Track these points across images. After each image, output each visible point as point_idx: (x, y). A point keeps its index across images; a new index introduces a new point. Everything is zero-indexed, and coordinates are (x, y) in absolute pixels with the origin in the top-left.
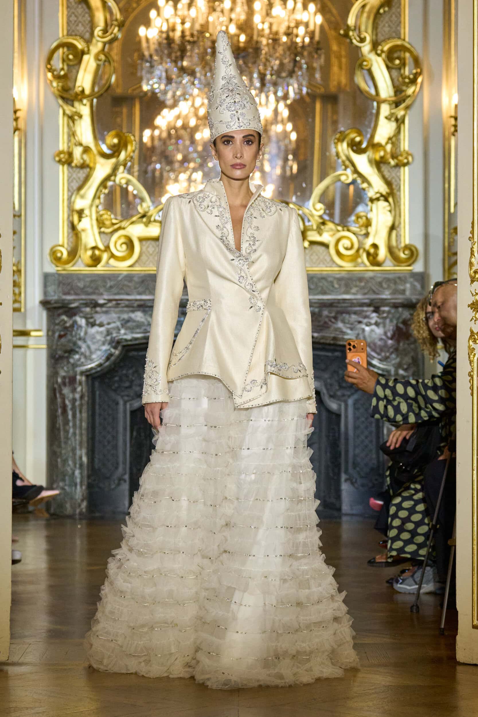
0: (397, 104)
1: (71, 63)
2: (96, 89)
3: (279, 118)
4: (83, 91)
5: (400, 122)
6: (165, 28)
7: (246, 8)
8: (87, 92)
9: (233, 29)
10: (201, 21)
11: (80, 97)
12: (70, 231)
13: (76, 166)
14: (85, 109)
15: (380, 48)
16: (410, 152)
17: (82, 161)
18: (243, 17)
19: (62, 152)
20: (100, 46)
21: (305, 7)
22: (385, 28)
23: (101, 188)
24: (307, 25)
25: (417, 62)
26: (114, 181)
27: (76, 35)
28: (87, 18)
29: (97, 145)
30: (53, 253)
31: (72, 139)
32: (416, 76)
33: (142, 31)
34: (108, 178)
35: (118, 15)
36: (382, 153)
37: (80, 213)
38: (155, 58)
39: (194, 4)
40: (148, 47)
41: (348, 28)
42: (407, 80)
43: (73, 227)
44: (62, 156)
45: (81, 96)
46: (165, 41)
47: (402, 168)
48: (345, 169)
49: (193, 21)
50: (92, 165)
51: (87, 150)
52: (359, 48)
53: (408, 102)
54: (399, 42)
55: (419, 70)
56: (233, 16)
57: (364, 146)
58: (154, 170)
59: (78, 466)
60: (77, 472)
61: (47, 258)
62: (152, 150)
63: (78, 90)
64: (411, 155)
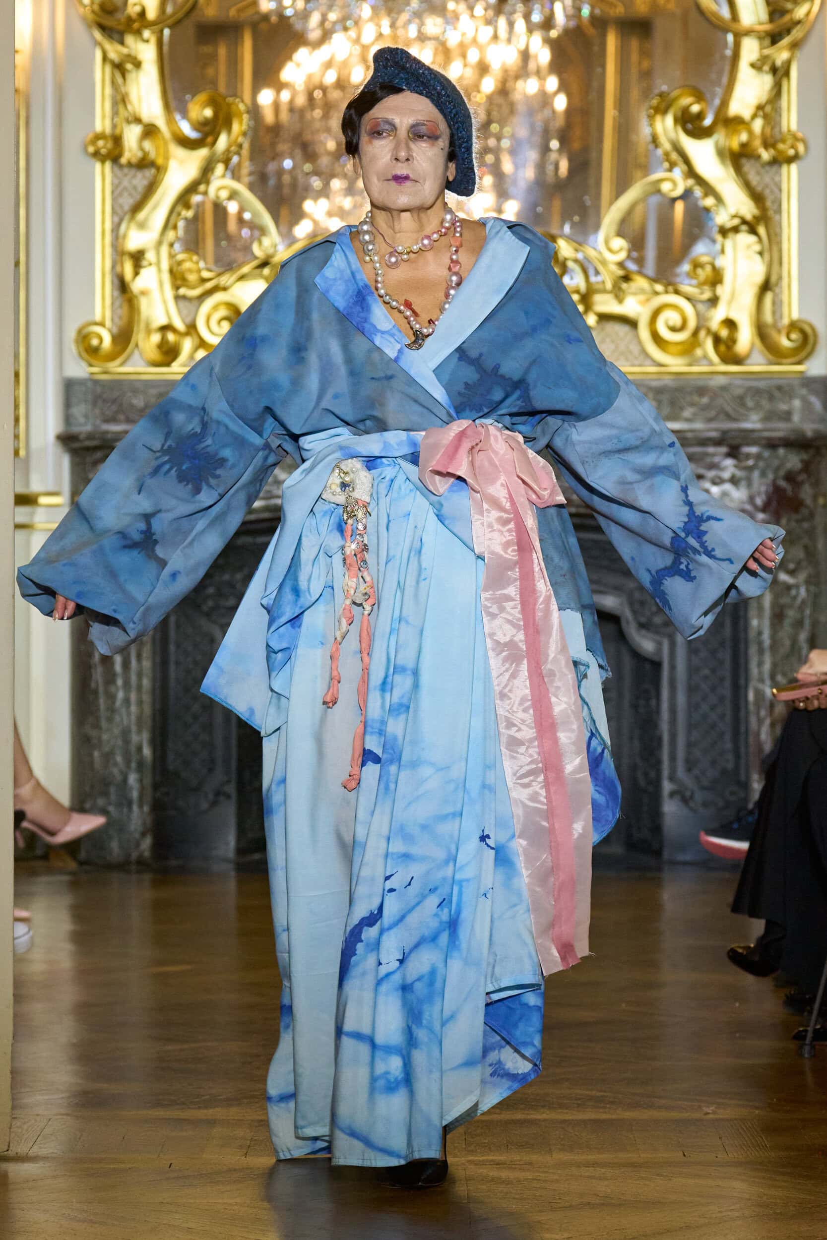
0: (774, 38)
3: (532, 67)
4: (143, 14)
5: (780, 73)
8: (152, 14)
11: (136, 25)
12: (117, 293)
13: (130, 165)
14: (146, 50)
16: (800, 135)
17: (139, 154)
19: (100, 136)
23: (179, 208)
26: (205, 193)
29: (170, 121)
30: (83, 338)
31: (121, 108)
34: (192, 188)
36: (744, 137)
37: (138, 258)
43: (123, 286)
44: (101, 143)
45: (138, 23)
47: (784, 169)
48: (670, 170)
50: (160, 161)
51: (150, 131)
53: (797, 33)
57: (708, 122)
58: (280, 172)
59: (134, 765)
60: (133, 778)
61: (71, 347)
62: (276, 129)
63: (133, 10)
64: (804, 141)
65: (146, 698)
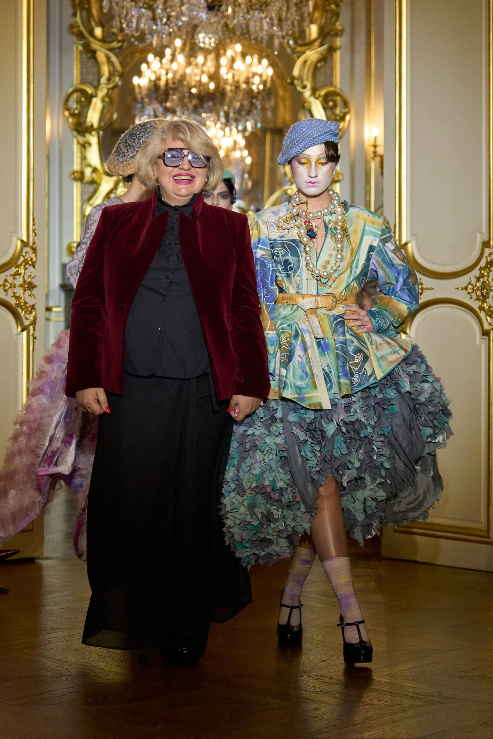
1: (83, 104)
2: (102, 124)
3: (237, 146)
4: (92, 126)
6: (153, 78)
7: (215, 62)
8: (96, 125)
9: (205, 79)
10: (180, 72)
13: (87, 183)
14: (93, 139)
15: (317, 93)
16: (341, 172)
17: (91, 179)
18: (212, 70)
19: (77, 172)
20: (105, 91)
21: (260, 62)
22: (321, 78)
24: (261, 76)
25: (346, 104)
26: (116, 193)
27: (87, 83)
28: (95, 69)
29: (103, 166)
30: (69, 248)
31: (84, 161)
32: (345, 114)
33: (136, 80)
34: (111, 192)
35: (119, 68)
38: (146, 100)
39: (175, 59)
40: (140, 92)
41: (293, 78)
42: (338, 118)
44: (76, 174)
45: (90, 129)
46: (152, 88)
48: (291, 185)
49: (175, 73)
50: (98, 181)
51: (95, 170)
52: (301, 93)
54: (332, 89)
55: (347, 110)
56: (205, 69)
61: (65, 251)
63: (88, 124)
64: (342, 175)
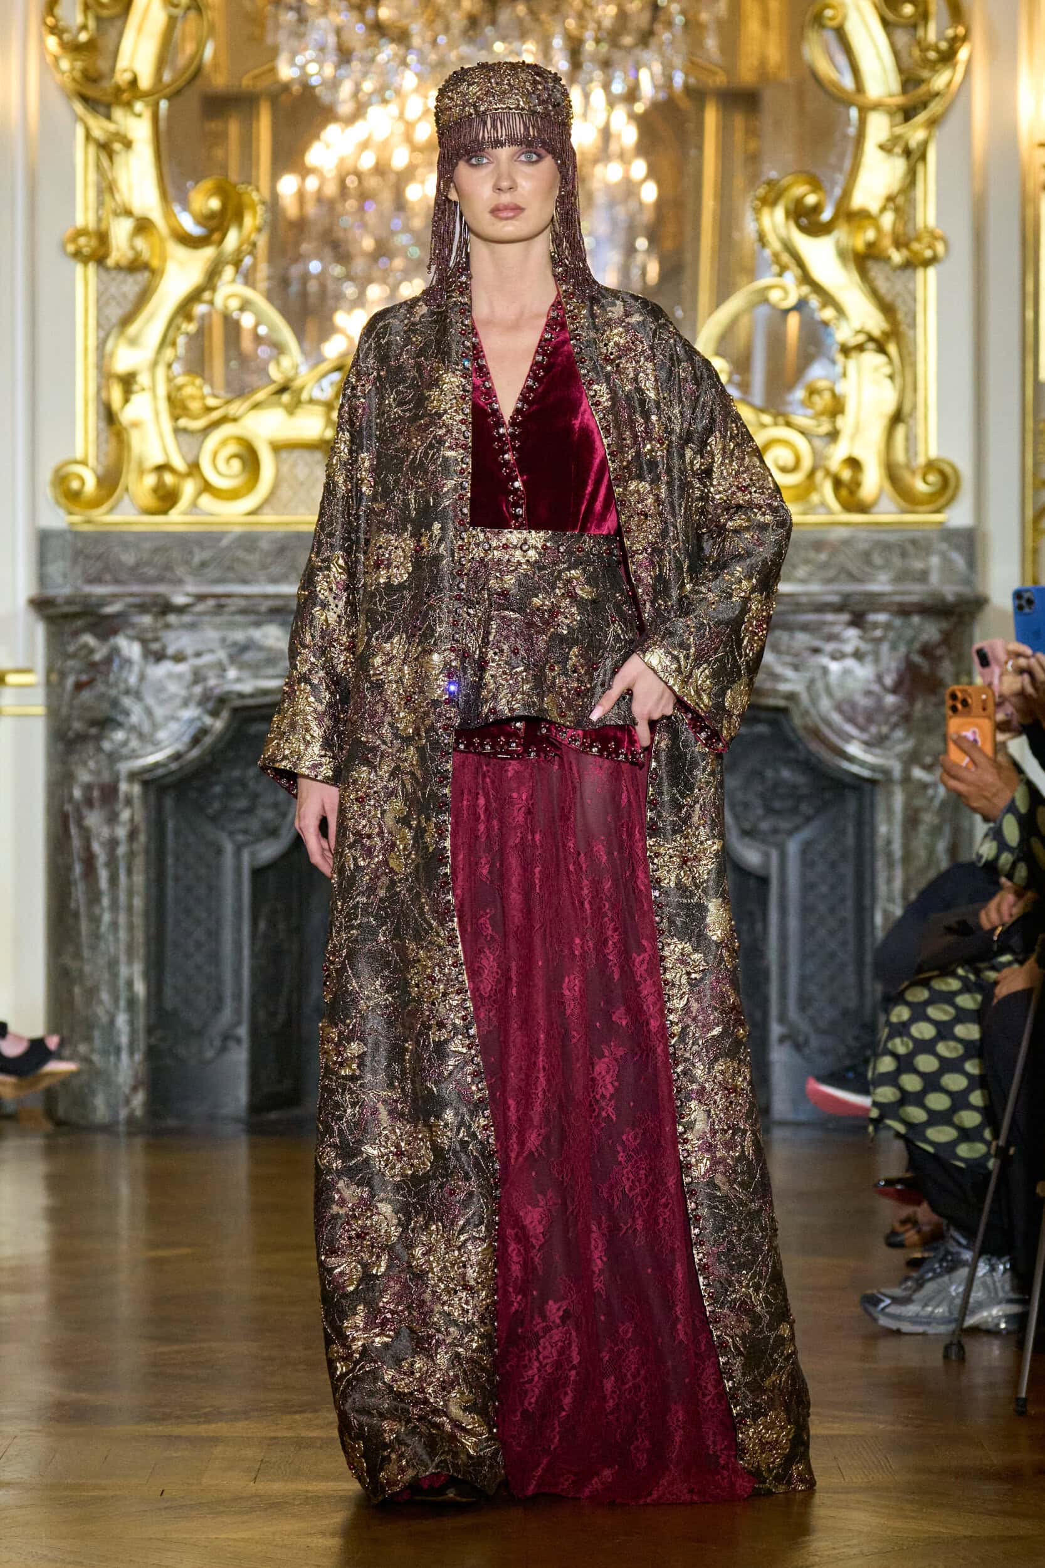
0: (908, 113)
1: (105, 13)
2: (167, 76)
3: (614, 148)
4: (134, 82)
5: (914, 157)
8: (145, 82)
11: (125, 96)
12: (103, 425)
13: (118, 267)
14: (138, 127)
16: (939, 232)
17: (130, 255)
19: (82, 232)
23: (178, 321)
25: (958, 11)
26: (211, 303)
29: (168, 214)
30: (61, 480)
31: (107, 198)
32: (954, 44)
34: (195, 296)
36: (871, 235)
37: (128, 382)
42: (932, 55)
43: (109, 417)
44: (82, 241)
45: (128, 94)
47: (920, 272)
48: (780, 274)
50: (155, 263)
51: (143, 226)
53: (935, 108)
55: (961, 30)
57: (826, 216)
58: (306, 277)
59: (123, 1003)
60: (122, 1020)
61: (46, 491)
62: (300, 225)
63: (122, 77)
64: (944, 240)
65: (138, 921)
